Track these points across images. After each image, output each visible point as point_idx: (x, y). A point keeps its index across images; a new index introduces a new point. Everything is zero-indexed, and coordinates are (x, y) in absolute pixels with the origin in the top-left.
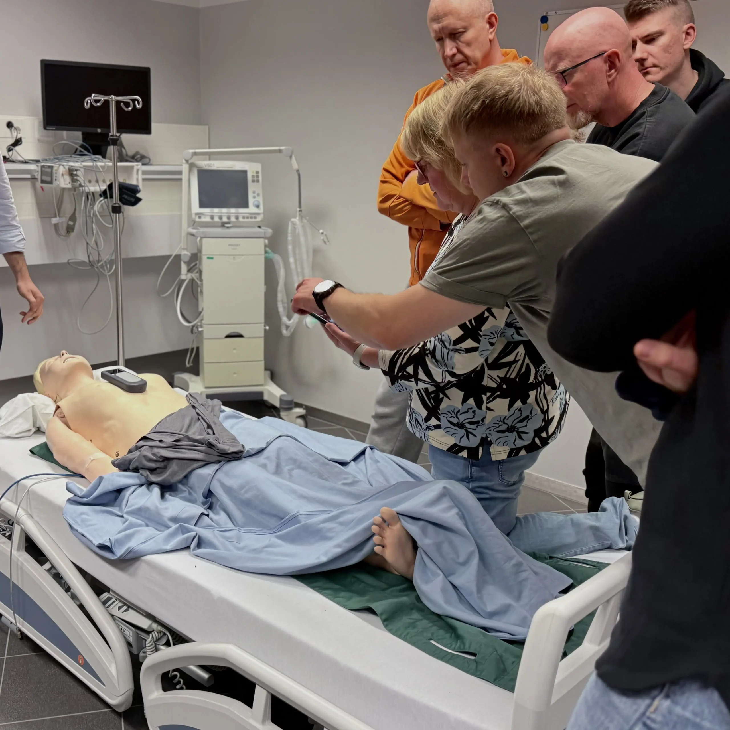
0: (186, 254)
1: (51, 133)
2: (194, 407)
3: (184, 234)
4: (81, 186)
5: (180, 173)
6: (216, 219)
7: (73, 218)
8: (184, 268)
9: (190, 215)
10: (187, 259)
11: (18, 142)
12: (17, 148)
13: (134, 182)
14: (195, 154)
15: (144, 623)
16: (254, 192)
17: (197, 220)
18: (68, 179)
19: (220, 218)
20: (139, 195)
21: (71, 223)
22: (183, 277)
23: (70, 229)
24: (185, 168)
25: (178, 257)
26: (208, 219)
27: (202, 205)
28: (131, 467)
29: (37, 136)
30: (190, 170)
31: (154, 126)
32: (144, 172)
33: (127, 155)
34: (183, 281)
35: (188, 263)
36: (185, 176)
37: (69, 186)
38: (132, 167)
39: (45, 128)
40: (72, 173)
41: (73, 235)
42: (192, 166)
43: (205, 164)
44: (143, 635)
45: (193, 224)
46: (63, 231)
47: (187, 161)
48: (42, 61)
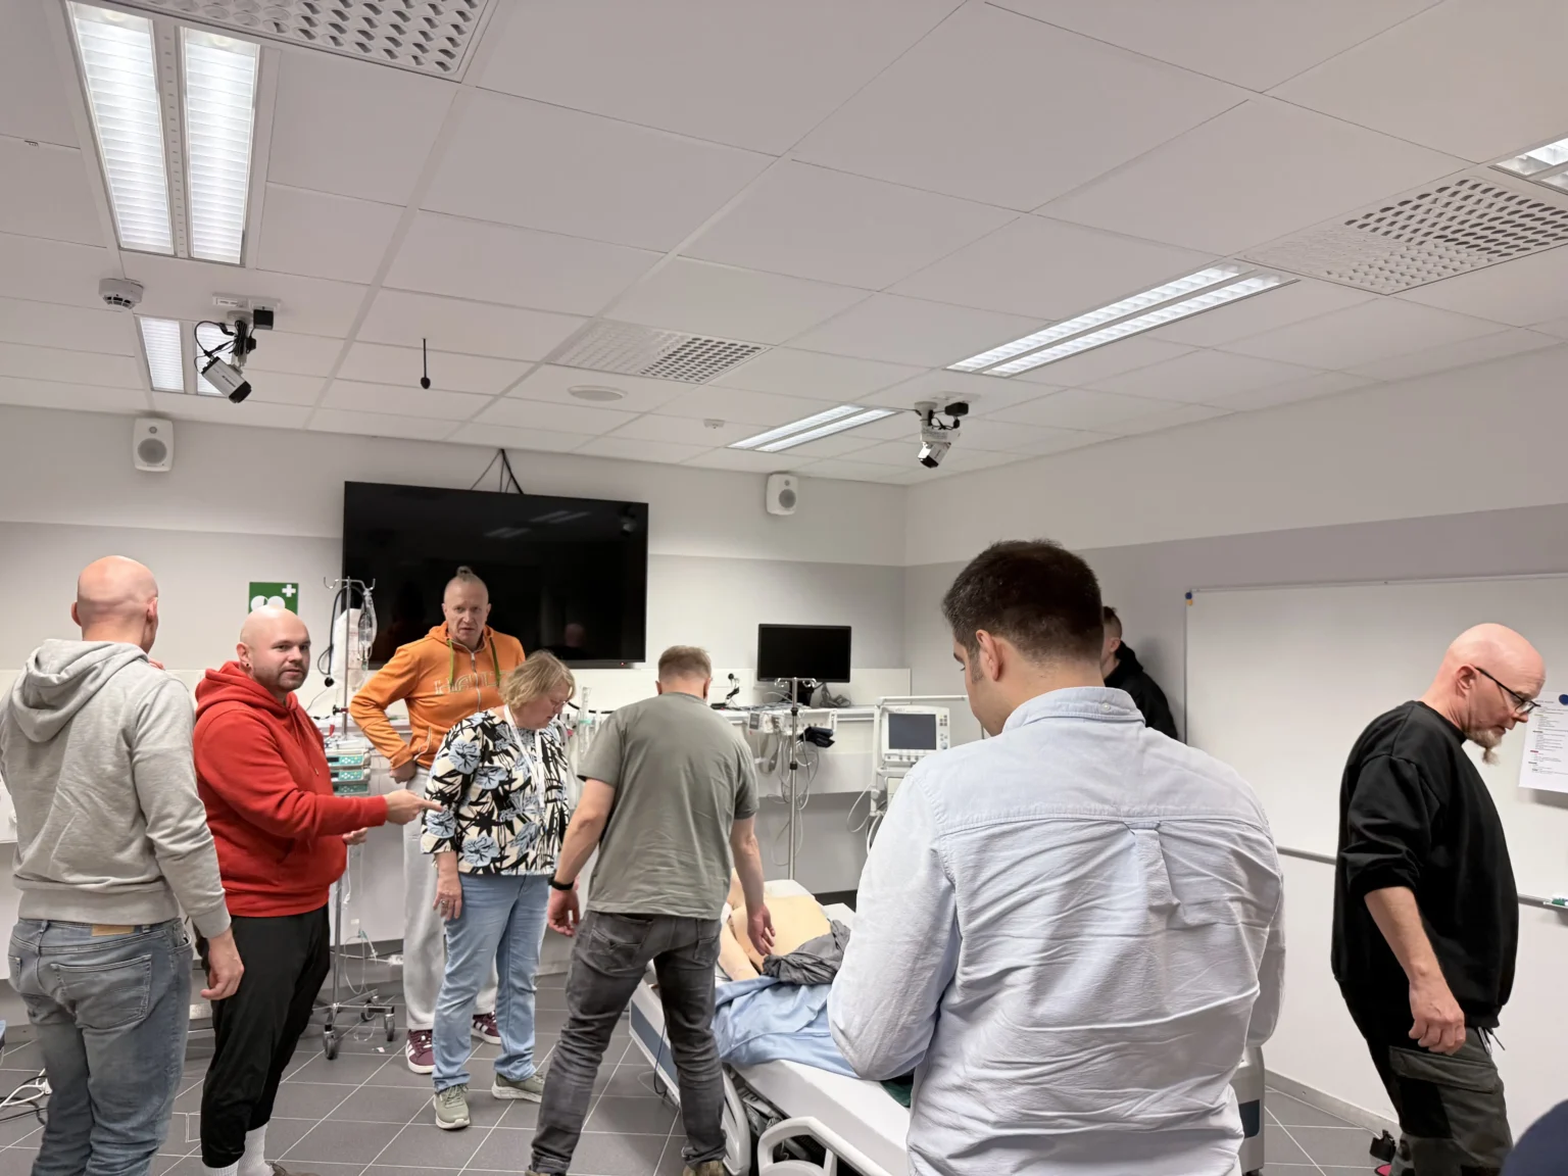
0: (876, 792)
1: (764, 685)
2: (835, 936)
3: (874, 773)
4: (780, 731)
5: (872, 715)
6: (905, 760)
7: (775, 757)
8: (873, 805)
9: (880, 755)
10: (876, 797)
11: (736, 691)
12: (735, 696)
13: (829, 727)
14: (886, 700)
16: (942, 735)
17: (887, 760)
18: (771, 725)
19: (909, 758)
20: (831, 738)
21: (773, 762)
22: (872, 814)
23: (772, 767)
24: (877, 712)
25: (868, 794)
26: (897, 759)
27: (892, 746)
29: (753, 685)
30: (882, 715)
31: (853, 672)
32: (839, 716)
33: (830, 698)
34: (874, 818)
35: (877, 801)
36: (876, 719)
37: (772, 731)
38: (828, 713)
39: (759, 679)
40: (774, 721)
41: (774, 772)
42: (884, 710)
43: (896, 709)
45: (884, 765)
46: (766, 768)
47: (879, 707)
48: (760, 625)
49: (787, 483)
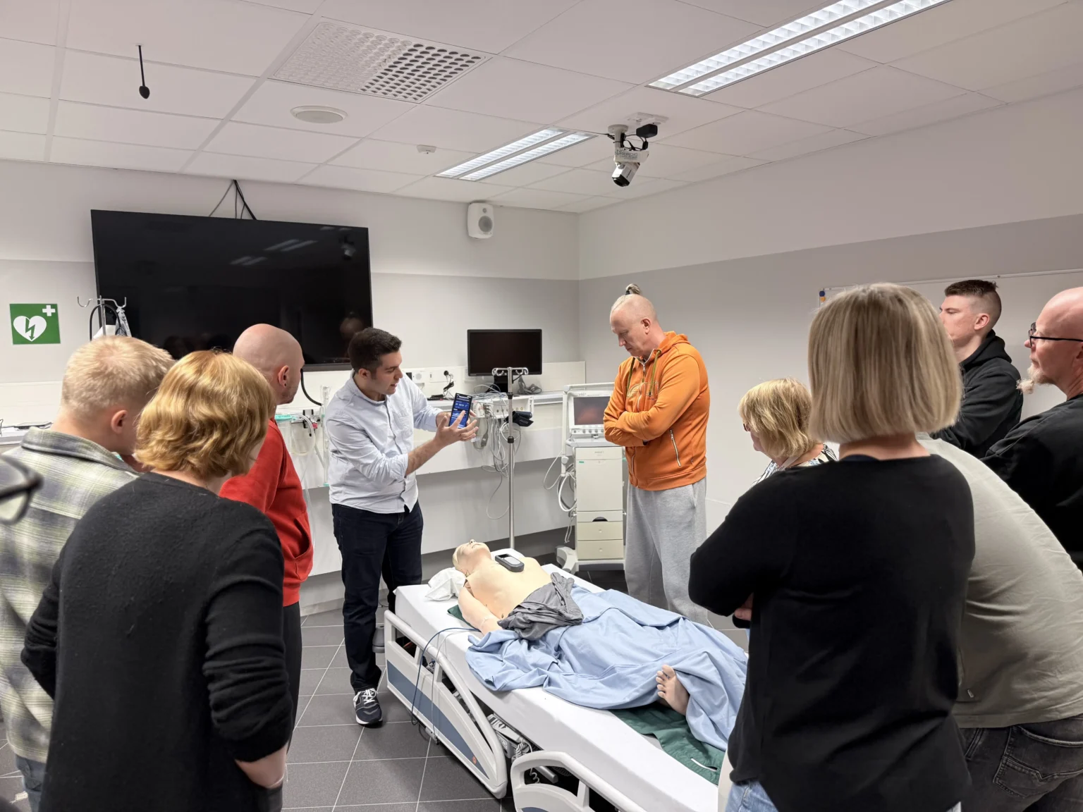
0: (565, 459)
1: (474, 379)
2: (554, 584)
3: (563, 444)
4: (491, 416)
5: (561, 399)
6: (587, 433)
7: (486, 436)
8: (563, 469)
9: (568, 429)
10: (566, 462)
11: (451, 385)
12: (450, 389)
13: (528, 410)
14: (572, 387)
15: (515, 737)
17: (573, 433)
18: (483, 412)
19: (590, 431)
20: (531, 419)
21: (484, 440)
22: (563, 475)
23: (484, 444)
24: (565, 397)
25: (560, 459)
26: (581, 433)
27: (576, 423)
28: (509, 627)
29: (464, 379)
30: (568, 398)
31: (545, 366)
32: (535, 401)
33: (525, 387)
34: (563, 478)
35: (566, 465)
36: (565, 401)
37: (484, 416)
38: (527, 399)
39: (469, 375)
40: (485, 408)
41: (486, 447)
42: (570, 395)
43: (579, 393)
44: (514, 745)
45: (571, 437)
46: (479, 446)
47: (566, 393)
48: (469, 331)
49: (485, 210)
